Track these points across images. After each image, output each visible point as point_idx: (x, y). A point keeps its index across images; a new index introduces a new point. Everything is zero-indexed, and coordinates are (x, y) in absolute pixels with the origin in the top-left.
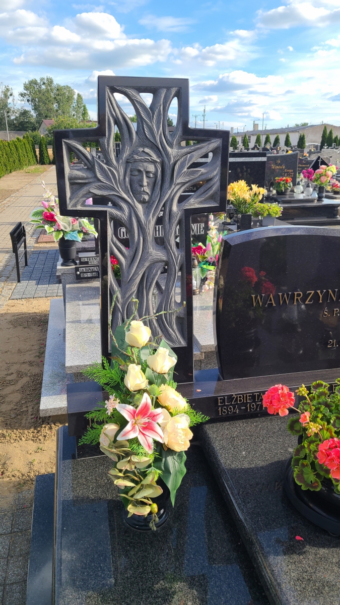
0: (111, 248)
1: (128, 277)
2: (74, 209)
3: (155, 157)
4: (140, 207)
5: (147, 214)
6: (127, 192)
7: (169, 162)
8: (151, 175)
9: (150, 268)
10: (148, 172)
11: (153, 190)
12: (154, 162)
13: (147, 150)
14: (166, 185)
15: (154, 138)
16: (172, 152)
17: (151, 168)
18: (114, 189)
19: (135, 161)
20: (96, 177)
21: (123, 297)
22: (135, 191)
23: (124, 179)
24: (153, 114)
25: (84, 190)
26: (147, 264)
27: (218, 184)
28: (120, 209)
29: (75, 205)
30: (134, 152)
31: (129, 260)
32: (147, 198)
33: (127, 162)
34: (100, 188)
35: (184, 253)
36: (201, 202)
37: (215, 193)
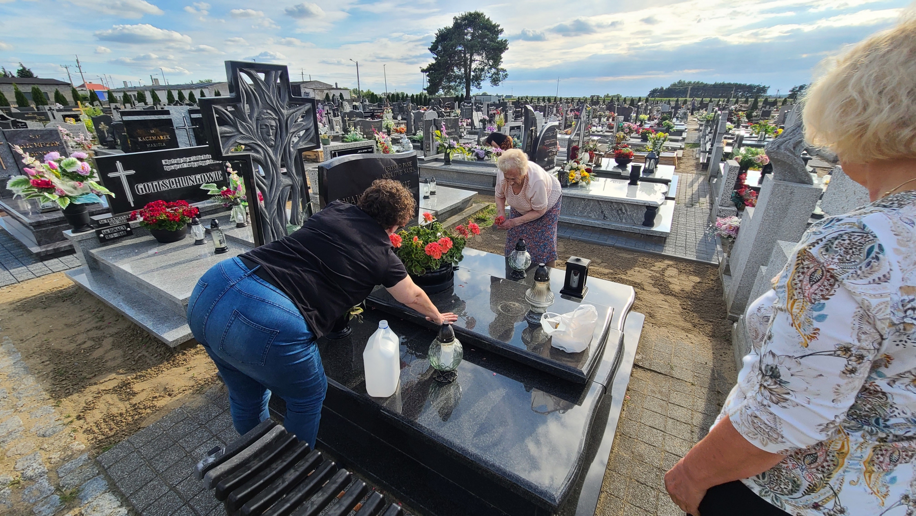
0: (256, 180)
1: (270, 199)
2: (227, 155)
3: (274, 116)
4: (270, 150)
5: (276, 155)
6: (261, 141)
7: (284, 118)
8: (274, 128)
9: (282, 191)
10: (272, 126)
11: (276, 137)
12: (274, 119)
13: (269, 111)
14: (284, 133)
15: (273, 104)
16: (285, 112)
17: (273, 123)
18: (252, 139)
19: (263, 119)
20: (238, 131)
21: (269, 214)
22: (265, 141)
23: (257, 131)
24: (270, 87)
25: (232, 141)
26: (281, 189)
27: (314, 131)
28: (258, 152)
29: (227, 152)
30: (260, 113)
31: (269, 187)
32: (273, 143)
33: (257, 120)
34: (242, 139)
35: (301, 178)
36: (305, 144)
37: (313, 137)
